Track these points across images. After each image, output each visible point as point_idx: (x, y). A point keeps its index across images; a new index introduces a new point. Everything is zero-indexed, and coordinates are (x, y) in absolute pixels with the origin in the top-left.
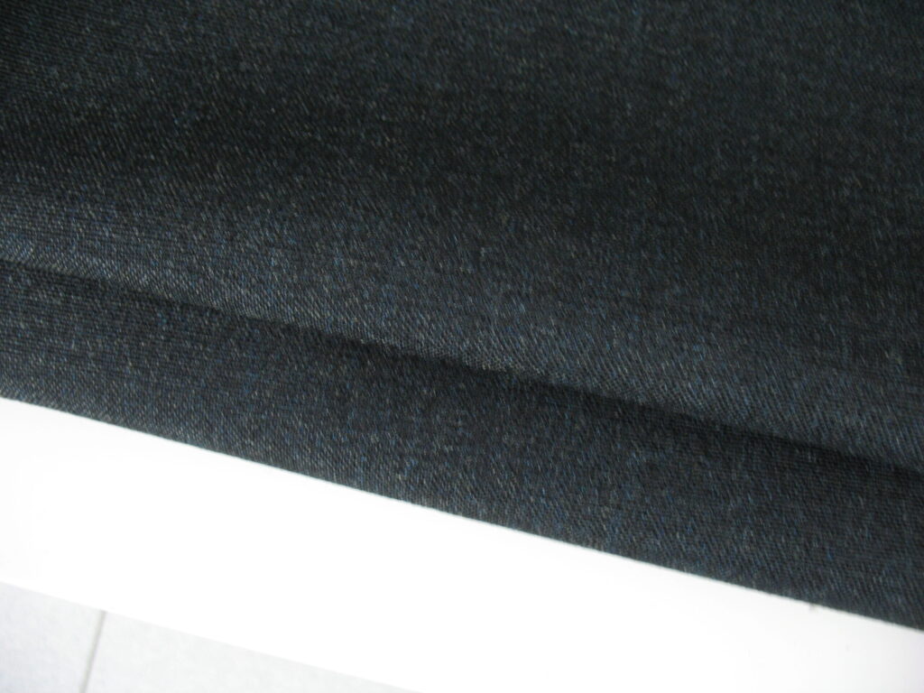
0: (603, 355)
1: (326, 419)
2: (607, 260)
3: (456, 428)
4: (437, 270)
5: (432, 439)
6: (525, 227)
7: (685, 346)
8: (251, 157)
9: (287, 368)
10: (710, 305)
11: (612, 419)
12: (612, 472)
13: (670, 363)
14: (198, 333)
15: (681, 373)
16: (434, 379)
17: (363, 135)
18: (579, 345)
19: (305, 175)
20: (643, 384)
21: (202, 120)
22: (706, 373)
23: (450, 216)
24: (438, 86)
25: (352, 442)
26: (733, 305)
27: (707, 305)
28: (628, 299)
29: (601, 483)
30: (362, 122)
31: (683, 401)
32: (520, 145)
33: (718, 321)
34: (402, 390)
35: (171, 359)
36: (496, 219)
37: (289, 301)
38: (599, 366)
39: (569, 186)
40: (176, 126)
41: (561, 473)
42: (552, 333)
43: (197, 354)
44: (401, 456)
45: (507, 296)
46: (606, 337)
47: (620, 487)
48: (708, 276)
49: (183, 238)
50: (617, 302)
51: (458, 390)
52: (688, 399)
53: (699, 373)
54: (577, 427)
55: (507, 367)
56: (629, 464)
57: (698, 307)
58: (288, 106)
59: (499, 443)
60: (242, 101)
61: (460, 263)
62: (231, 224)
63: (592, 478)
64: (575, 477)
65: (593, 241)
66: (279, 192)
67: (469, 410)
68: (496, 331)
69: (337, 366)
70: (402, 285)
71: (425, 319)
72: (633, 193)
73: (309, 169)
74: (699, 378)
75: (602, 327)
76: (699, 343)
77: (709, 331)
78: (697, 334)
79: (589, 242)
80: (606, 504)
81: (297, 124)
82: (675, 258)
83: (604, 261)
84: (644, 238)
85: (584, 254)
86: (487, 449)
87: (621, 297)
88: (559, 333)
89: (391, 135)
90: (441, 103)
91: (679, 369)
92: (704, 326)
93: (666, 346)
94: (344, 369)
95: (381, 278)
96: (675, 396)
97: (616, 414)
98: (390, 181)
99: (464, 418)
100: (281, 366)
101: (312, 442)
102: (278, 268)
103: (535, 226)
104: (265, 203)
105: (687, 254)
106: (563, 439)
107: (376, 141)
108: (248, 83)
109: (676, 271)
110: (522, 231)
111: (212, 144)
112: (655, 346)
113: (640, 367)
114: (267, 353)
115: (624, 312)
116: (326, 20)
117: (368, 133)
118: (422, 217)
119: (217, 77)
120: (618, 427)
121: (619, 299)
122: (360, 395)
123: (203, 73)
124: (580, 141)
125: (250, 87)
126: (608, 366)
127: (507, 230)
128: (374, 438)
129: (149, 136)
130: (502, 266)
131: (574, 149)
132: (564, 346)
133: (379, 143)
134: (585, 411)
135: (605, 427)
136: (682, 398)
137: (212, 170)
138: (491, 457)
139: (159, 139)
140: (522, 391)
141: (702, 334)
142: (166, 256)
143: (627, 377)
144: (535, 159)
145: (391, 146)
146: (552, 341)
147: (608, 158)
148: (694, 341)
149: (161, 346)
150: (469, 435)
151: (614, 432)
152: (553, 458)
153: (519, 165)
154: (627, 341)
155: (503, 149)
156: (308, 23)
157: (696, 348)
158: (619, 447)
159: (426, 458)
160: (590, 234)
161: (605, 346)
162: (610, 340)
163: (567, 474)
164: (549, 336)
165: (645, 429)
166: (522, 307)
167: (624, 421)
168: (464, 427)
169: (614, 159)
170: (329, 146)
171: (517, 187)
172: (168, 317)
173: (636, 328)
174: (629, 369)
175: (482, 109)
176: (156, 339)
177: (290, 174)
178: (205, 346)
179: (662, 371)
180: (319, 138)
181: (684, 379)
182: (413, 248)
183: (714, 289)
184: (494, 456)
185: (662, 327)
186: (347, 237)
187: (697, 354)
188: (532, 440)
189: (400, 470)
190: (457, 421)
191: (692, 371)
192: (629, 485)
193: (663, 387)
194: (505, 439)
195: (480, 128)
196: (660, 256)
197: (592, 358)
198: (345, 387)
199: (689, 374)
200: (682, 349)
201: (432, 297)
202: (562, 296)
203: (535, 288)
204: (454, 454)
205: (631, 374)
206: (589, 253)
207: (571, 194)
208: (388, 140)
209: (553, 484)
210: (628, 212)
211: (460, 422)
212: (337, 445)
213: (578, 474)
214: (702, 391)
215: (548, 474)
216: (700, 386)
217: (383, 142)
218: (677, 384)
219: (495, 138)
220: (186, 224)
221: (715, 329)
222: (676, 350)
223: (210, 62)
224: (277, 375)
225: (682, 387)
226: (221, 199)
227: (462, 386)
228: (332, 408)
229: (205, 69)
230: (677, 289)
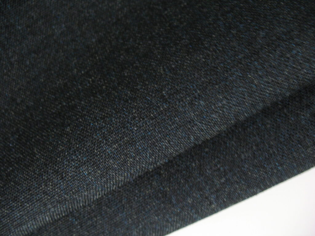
0: (255, 92)
1: (165, 208)
2: (220, 49)
3: (219, 169)
4: (152, 119)
5: (213, 182)
6: (173, 66)
7: (288, 55)
8: (45, 136)
9: (133, 201)
10: (282, 27)
11: (280, 110)
12: (299, 132)
13: (288, 69)
14: (89, 215)
15: (297, 69)
16: (193, 157)
17: (80, 87)
18: (241, 97)
19: (69, 125)
20: (283, 88)
21: (19, 136)
22: (308, 59)
23: (138, 90)
24: (94, 40)
25: (182, 208)
26: (293, 18)
27: (281, 28)
28: (244, 57)
29: (298, 141)
30: (76, 82)
31: (307, 79)
32: (143, 33)
33: (293, 31)
34: (184, 172)
35: (89, 232)
36: (158, 74)
37: (106, 183)
38: (257, 98)
39: (177, 32)
40: (11, 147)
41: (278, 151)
42: (224, 102)
43: (96, 223)
44: (206, 198)
45: (191, 104)
46: (249, 82)
47: (308, 135)
48: (270, 16)
49: (45, 193)
50: (241, 63)
51: (207, 153)
52: (309, 77)
53: (305, 61)
54: (268, 126)
55: (218, 131)
56: (303, 122)
57: (278, 33)
58: (45, 101)
59: (242, 160)
60: (28, 115)
61: (159, 107)
62: (57, 172)
63: (293, 141)
64: (285, 148)
65: (206, 46)
66: (65, 142)
67: (218, 157)
68: (200, 123)
69: (151, 184)
70: (144, 138)
71: (165, 143)
72: (205, 10)
73: (69, 121)
74: (307, 64)
75: (244, 80)
76: (293, 49)
77: (293, 39)
78: (288, 45)
79: (206, 48)
80: (308, 147)
81: (53, 105)
82: (249, 21)
83: (219, 50)
84: (227, 25)
85: (208, 55)
86: (239, 166)
87: (241, 59)
88: (227, 99)
89: (90, 76)
90: (99, 46)
91: (294, 68)
92: (289, 39)
93: (280, 63)
94: (154, 183)
95: (132, 143)
96: (302, 80)
97: (280, 106)
98: (103, 97)
99: (219, 162)
100: (130, 202)
101: (167, 221)
102: (89, 174)
103: (177, 62)
104: (62, 151)
105: (252, 15)
106: (266, 136)
107: (86, 85)
108: (25, 106)
109: (254, 26)
110: (173, 69)
111: (28, 143)
112: (274, 68)
113: (276, 82)
114: (121, 201)
115: (247, 65)
116: (33, 55)
117: (81, 84)
118: (127, 101)
119: (13, 113)
120: (285, 111)
121: (240, 61)
122: (169, 188)
123: (7, 117)
124: (166, 9)
125: (27, 107)
126: (261, 94)
127: (167, 75)
128: (190, 201)
129: (5, 160)
130: (178, 92)
131: (166, 15)
132: (234, 103)
133: (88, 85)
134: (265, 116)
135: (280, 116)
136: (306, 78)
137: (34, 154)
138: (243, 169)
139: (9, 158)
140: (233, 131)
141: (291, 43)
142: (45, 205)
143: (274, 92)
144: (154, 33)
145: (93, 81)
146: (227, 105)
147: (182, 5)
148: (290, 50)
149: (81, 231)
150: (227, 168)
151: (286, 114)
152: (269, 147)
153: (150, 42)
154: (260, 76)
155: (138, 41)
156: (28, 63)
157: (294, 52)
158: (293, 119)
159: (217, 191)
160: (203, 44)
161: (253, 87)
162: (252, 82)
163: (281, 149)
164: (224, 104)
165: (297, 102)
166: (202, 102)
167: (285, 106)
168: (222, 166)
169: (185, 4)
170: (70, 104)
171: (156, 52)
172: (74, 218)
173: (259, 67)
174: (271, 87)
175: (117, 33)
176: (77, 229)
177: (63, 130)
178: (96, 218)
179: (287, 75)
180: (64, 104)
181: (300, 70)
182: (134, 118)
183: (278, 19)
184: (244, 167)
185: (270, 56)
186: (104, 137)
187: (296, 54)
188: (254, 148)
189: (211, 203)
190: (217, 166)
191: (301, 63)
192: (311, 132)
193: (293, 82)
194: (243, 157)
195: (122, 41)
196: (241, 26)
197: (251, 97)
198: (161, 190)
199: (300, 66)
200: (288, 58)
201: (160, 132)
202: (214, 82)
203: (200, 90)
204: (227, 180)
205: (275, 89)
206: (209, 53)
207: (180, 35)
208: (90, 80)
209: (278, 158)
210: (210, 19)
211: (219, 166)
212: (177, 215)
213: (286, 146)
214: (312, 68)
215: (273, 156)
216: (310, 67)
217: (89, 83)
218: (299, 75)
219: (131, 40)
220: (41, 186)
221: (295, 36)
222: (285, 61)
223: (6, 110)
224: (131, 207)
225: (302, 74)
226: (46, 165)
227: (207, 150)
228: (163, 202)
229: (7, 114)
230: (262, 34)
